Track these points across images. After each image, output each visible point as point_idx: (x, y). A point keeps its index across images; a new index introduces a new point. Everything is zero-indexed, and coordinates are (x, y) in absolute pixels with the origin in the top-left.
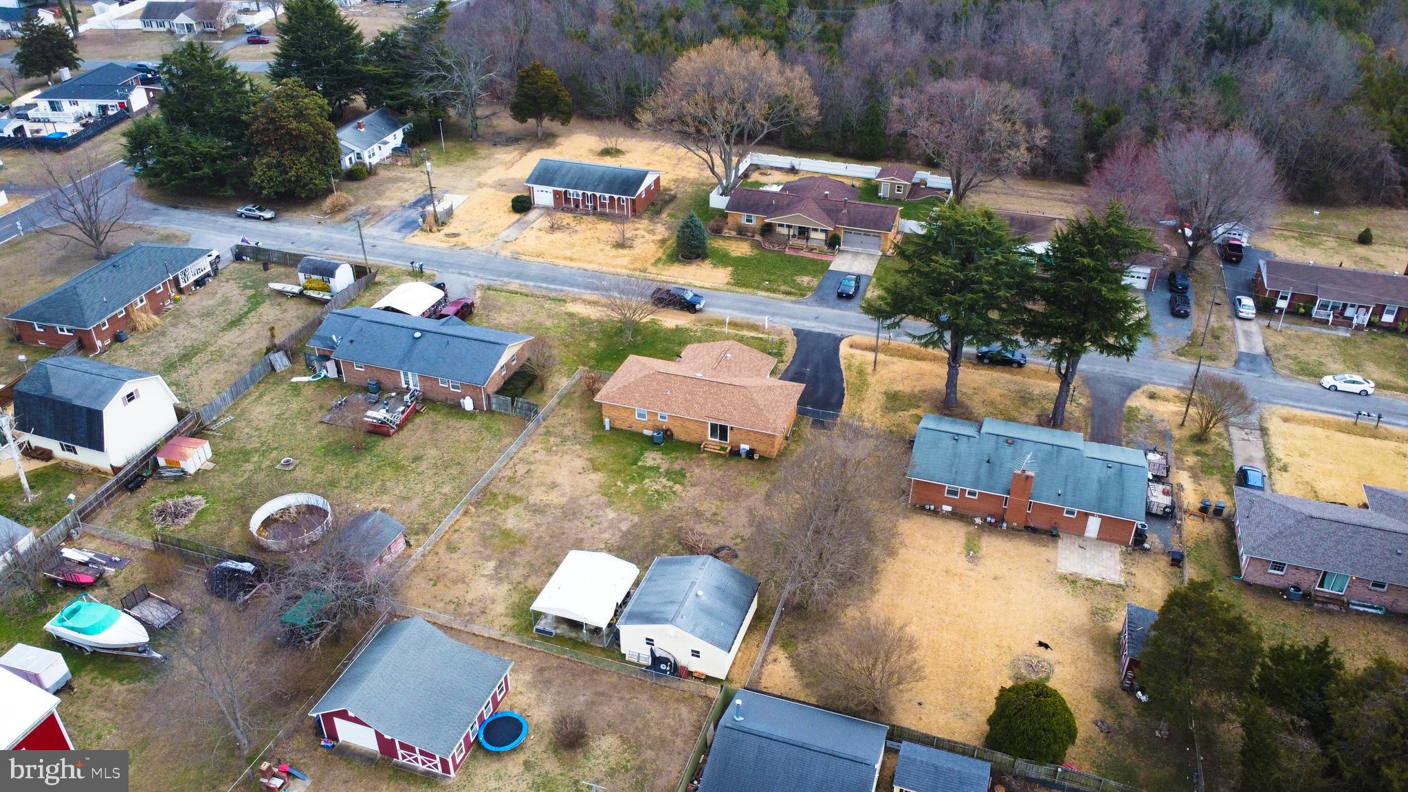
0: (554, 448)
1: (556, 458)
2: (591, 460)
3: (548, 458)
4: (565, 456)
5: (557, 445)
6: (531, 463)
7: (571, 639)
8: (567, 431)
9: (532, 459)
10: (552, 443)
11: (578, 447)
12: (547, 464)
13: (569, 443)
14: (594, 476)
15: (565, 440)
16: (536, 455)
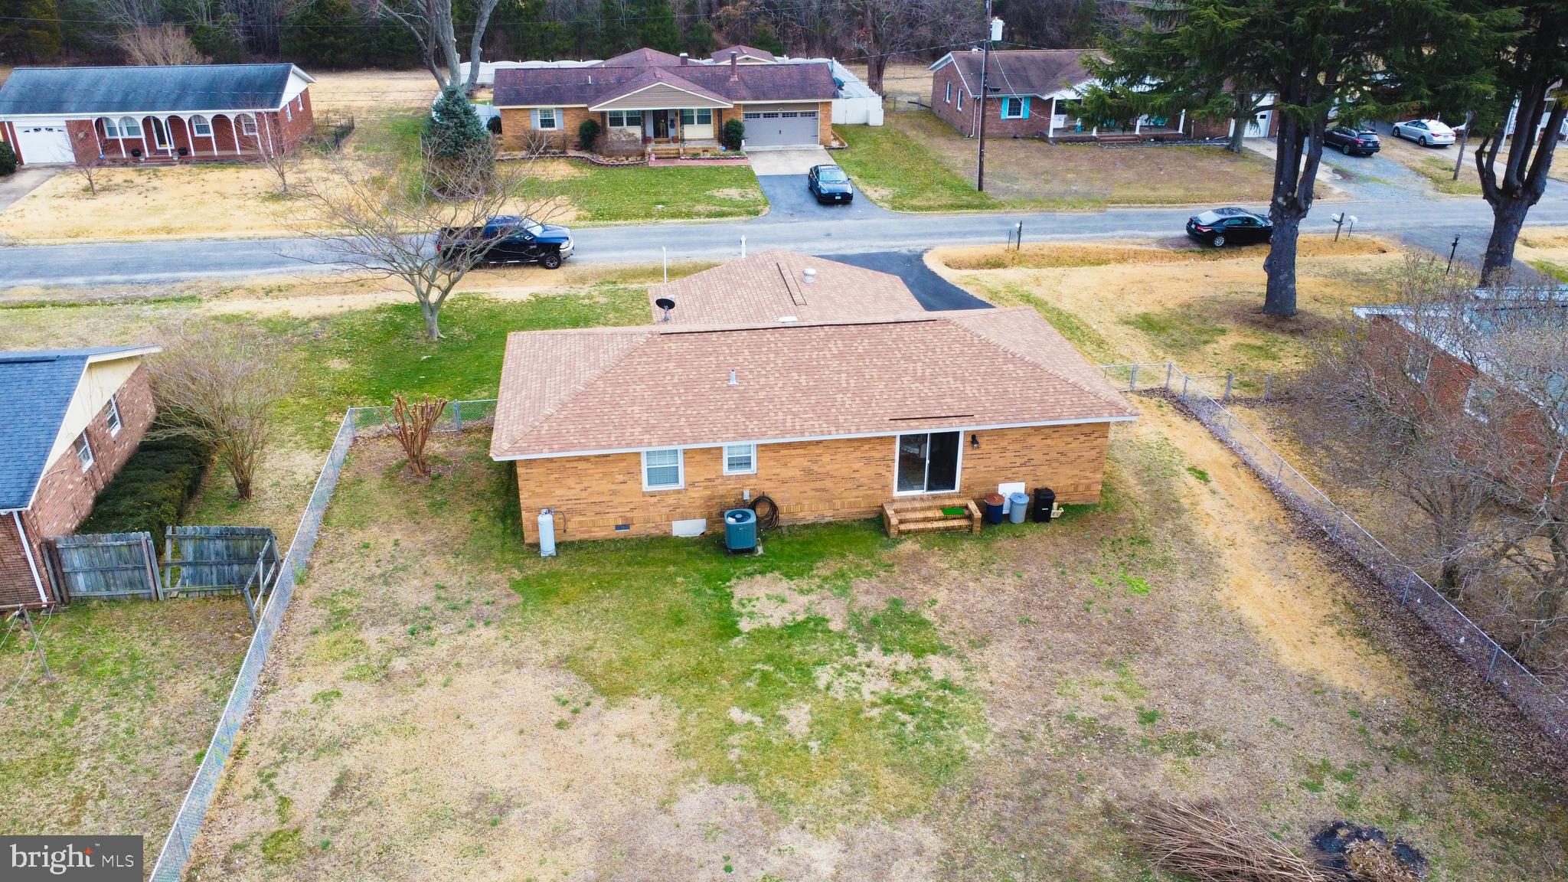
0: (399, 664)
1: (430, 696)
2: (564, 662)
3: (393, 706)
4: (459, 680)
5: (403, 651)
6: (335, 746)
8: (411, 594)
9: (329, 728)
10: (375, 648)
11: (487, 634)
12: (404, 727)
13: (439, 630)
14: (621, 718)
15: (420, 626)
16: (338, 707)
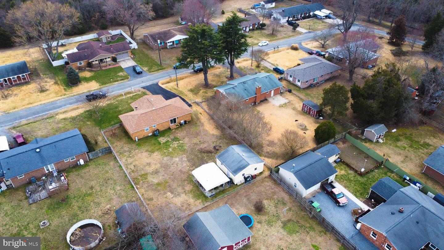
0: (131, 155)
1: (136, 157)
2: (146, 151)
3: (133, 159)
6: (131, 163)
7: (219, 192)
8: (126, 149)
10: (127, 155)
11: (137, 150)
12: (136, 160)
13: (132, 151)
14: (155, 154)
16: (128, 161)
